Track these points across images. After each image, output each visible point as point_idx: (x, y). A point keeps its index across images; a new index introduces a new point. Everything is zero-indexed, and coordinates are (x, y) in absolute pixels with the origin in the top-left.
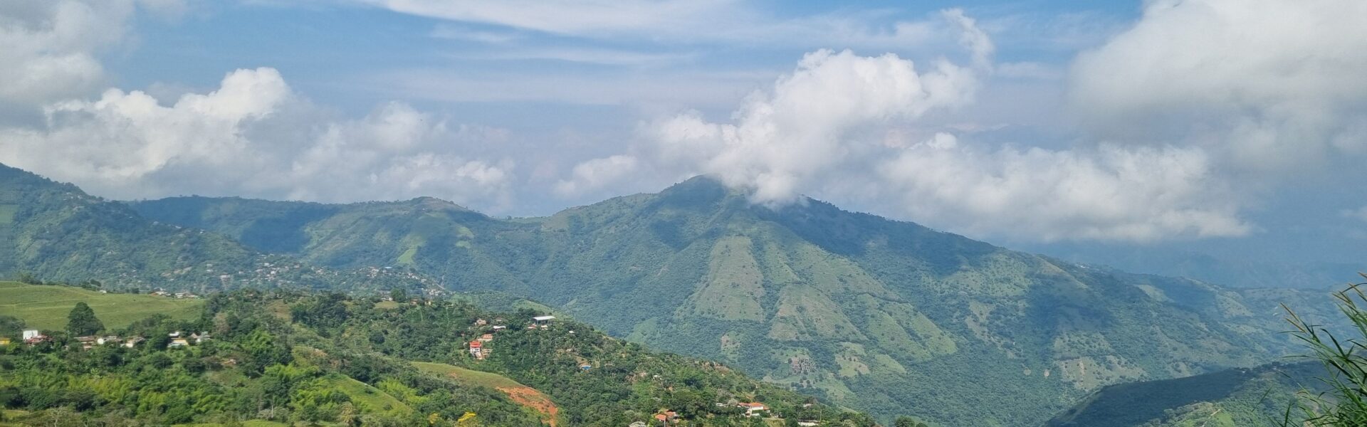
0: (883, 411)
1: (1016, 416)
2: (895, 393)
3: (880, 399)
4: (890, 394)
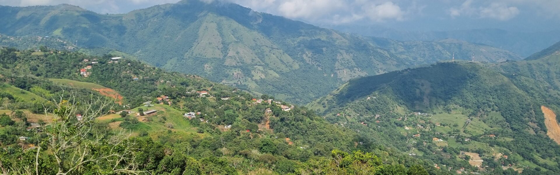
1: (320, 92)
2: (275, 85)
3: (269, 88)
4: (273, 86)
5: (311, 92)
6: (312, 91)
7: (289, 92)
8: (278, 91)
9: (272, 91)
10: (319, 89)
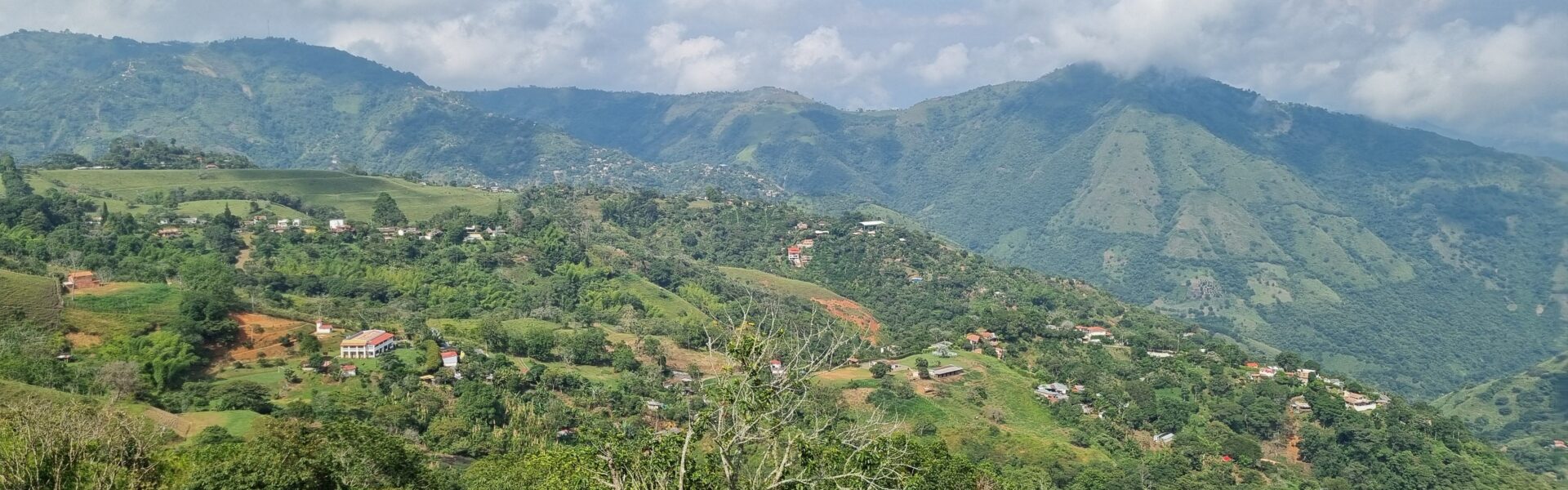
0: (1307, 347)
1: (1491, 361)
2: (1324, 326)
3: (1303, 332)
4: (1317, 327)
6: (1458, 356)
7: (1373, 351)
8: (1334, 345)
9: (1313, 345)
10: (1485, 351)
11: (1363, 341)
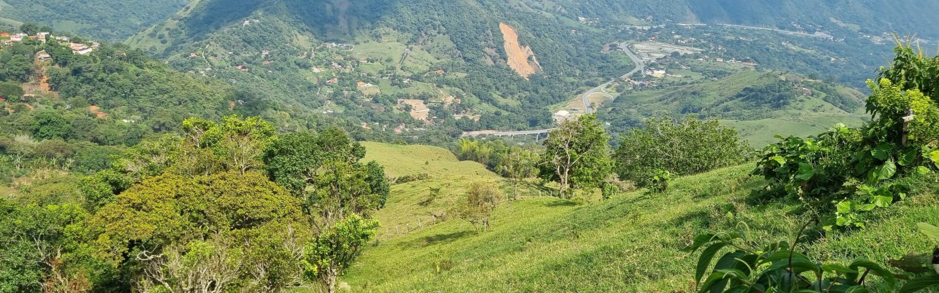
5: (133, 16)
6: (133, 13)
7: (84, 16)
8: (58, 15)
9: (45, 16)
10: (147, 9)
11: (76, 10)
